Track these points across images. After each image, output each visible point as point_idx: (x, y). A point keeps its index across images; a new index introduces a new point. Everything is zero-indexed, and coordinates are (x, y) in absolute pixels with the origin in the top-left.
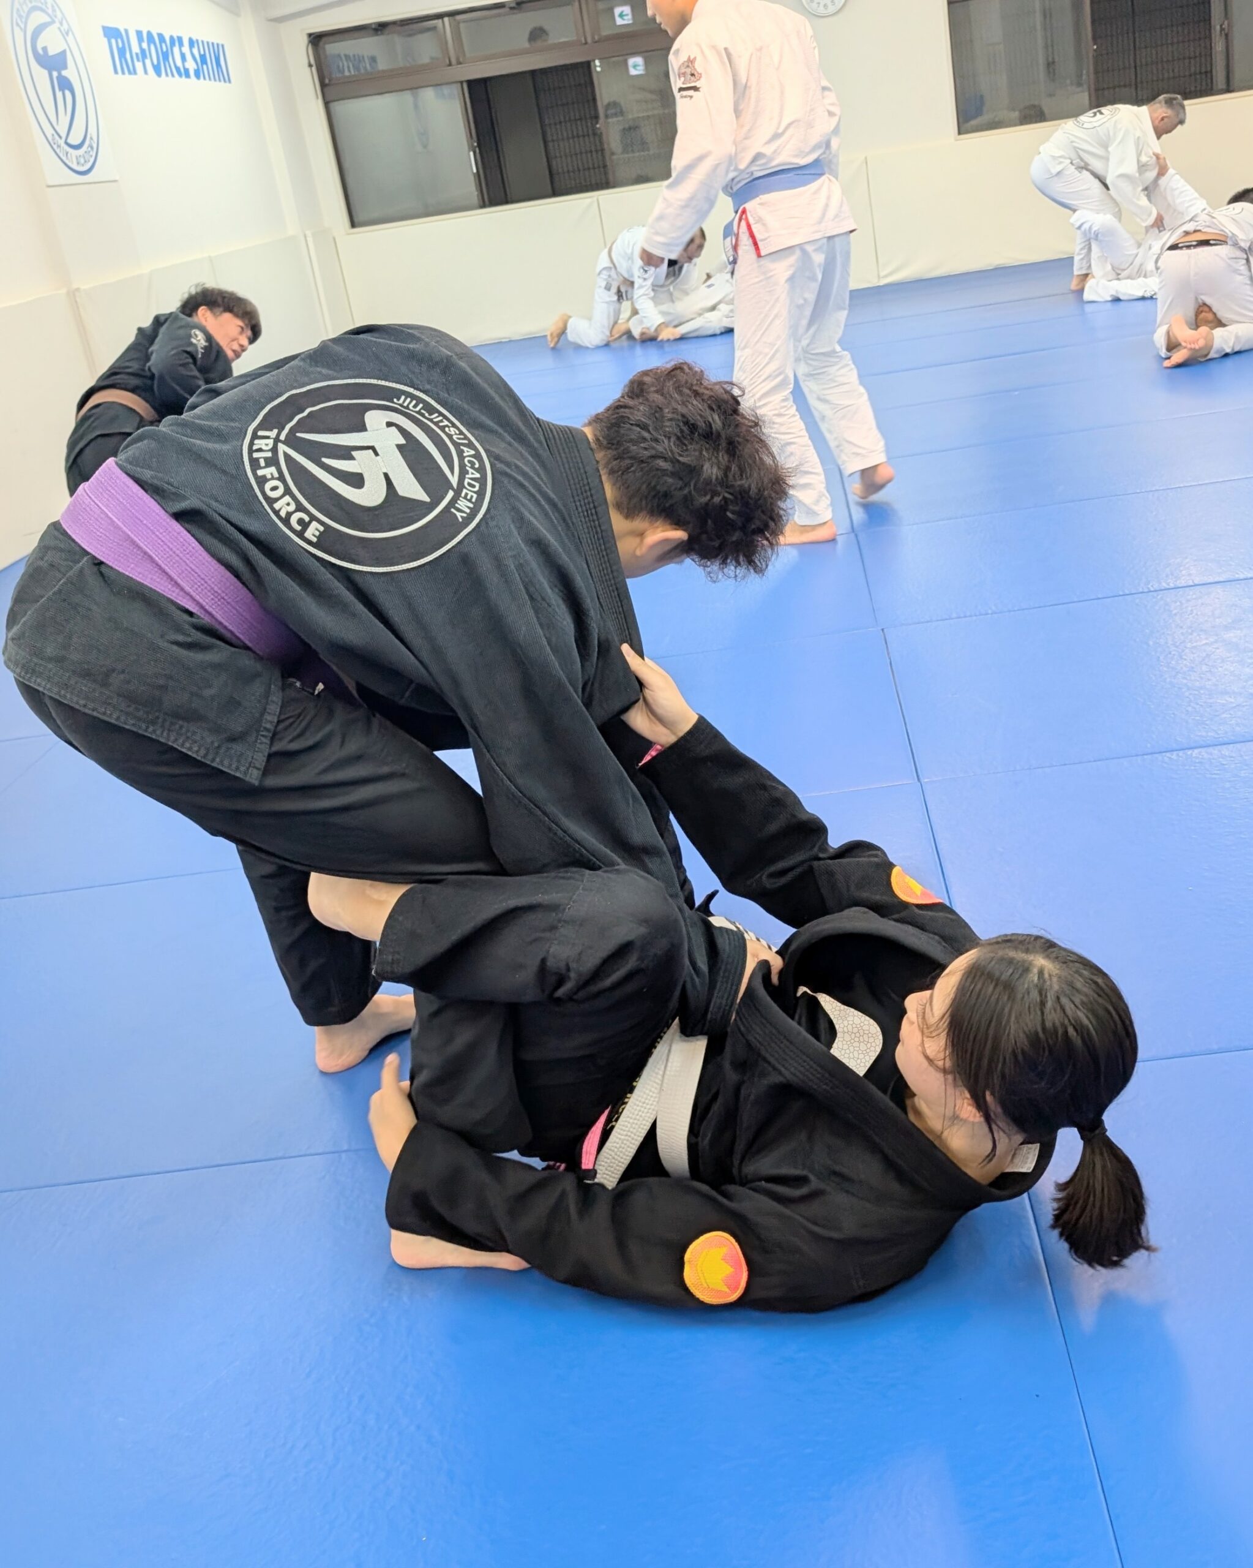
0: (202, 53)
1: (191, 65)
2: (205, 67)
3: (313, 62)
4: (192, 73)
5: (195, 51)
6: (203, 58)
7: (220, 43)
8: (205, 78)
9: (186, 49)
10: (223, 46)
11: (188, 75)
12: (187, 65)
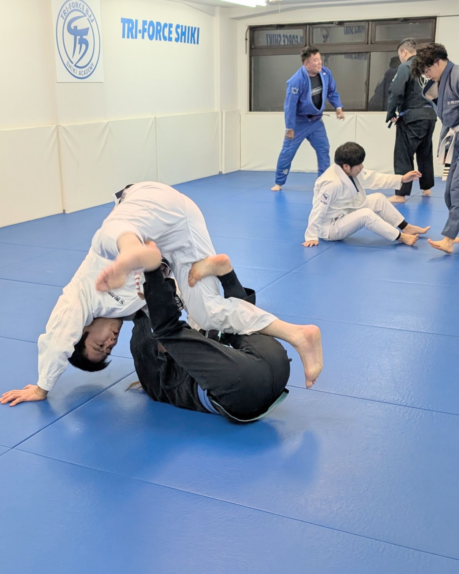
0: (184, 30)
1: (174, 36)
2: (183, 37)
3: (248, 38)
4: (173, 39)
5: (179, 31)
6: (183, 34)
7: (197, 27)
8: (181, 41)
9: (173, 29)
10: (198, 29)
11: (170, 39)
12: (171, 36)
